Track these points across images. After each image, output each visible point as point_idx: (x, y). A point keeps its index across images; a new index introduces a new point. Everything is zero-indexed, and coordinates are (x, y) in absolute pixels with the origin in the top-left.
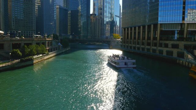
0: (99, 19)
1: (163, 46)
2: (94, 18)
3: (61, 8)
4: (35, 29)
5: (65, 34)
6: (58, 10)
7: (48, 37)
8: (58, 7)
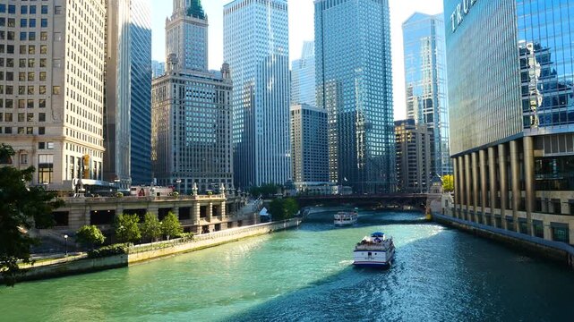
0: (423, 135)
2: (407, 131)
3: (306, 112)
4: (232, 171)
5: (316, 183)
6: (299, 116)
8: (300, 107)
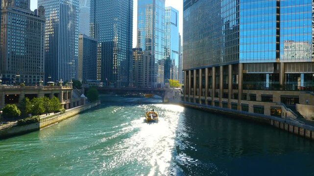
0: (146, 57)
1: (248, 97)
4: (44, 71)
7: (64, 84)
8: (82, 36)
